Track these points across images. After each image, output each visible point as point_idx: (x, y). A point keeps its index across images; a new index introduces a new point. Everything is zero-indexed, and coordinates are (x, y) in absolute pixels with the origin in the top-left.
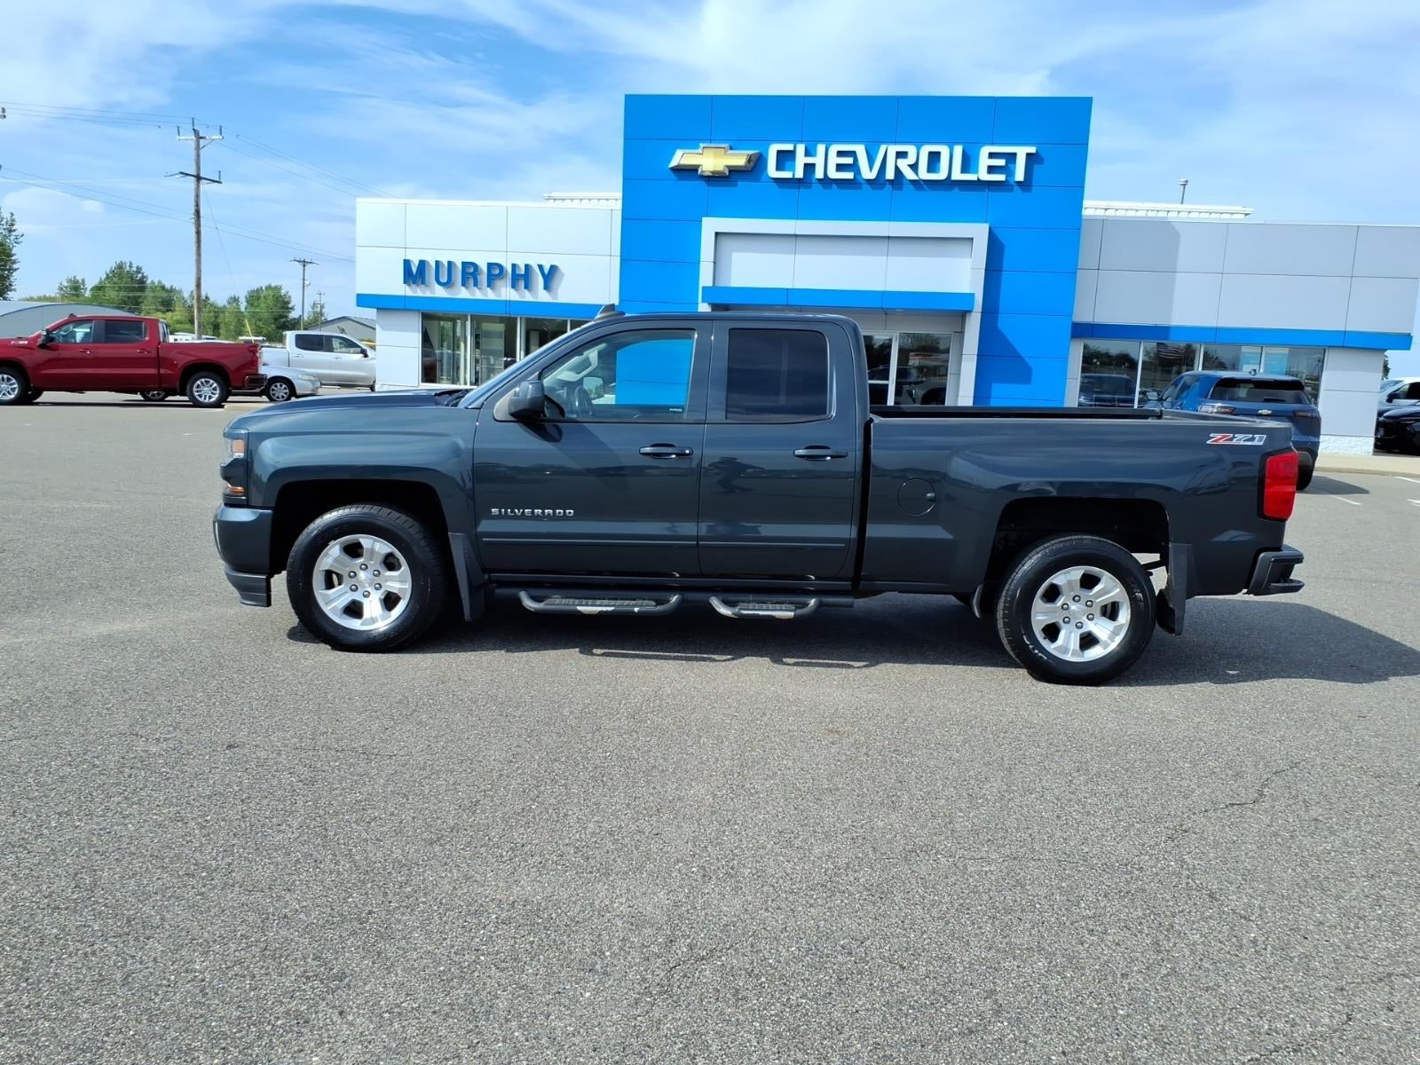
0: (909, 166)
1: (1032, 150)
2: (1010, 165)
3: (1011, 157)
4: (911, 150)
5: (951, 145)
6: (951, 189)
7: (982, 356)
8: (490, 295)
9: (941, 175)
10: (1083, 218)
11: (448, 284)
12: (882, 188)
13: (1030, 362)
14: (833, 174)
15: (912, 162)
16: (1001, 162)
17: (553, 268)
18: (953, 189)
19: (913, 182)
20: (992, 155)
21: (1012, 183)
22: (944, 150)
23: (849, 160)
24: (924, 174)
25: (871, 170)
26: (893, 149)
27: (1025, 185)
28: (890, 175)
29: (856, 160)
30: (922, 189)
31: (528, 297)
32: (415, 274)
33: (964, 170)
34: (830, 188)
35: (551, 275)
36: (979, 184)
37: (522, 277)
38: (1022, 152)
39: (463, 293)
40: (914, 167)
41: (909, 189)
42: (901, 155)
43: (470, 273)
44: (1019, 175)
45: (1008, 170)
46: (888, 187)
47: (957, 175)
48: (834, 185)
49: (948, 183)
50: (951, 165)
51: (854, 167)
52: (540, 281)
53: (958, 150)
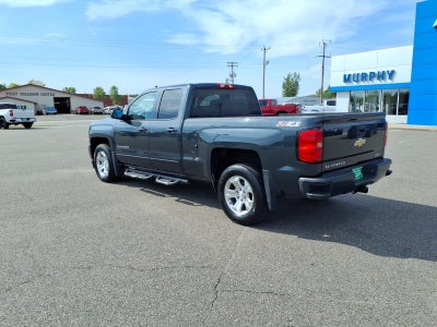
8: (371, 83)
11: (357, 81)
17: (393, 72)
31: (383, 82)
32: (347, 79)
35: (392, 74)
37: (381, 76)
39: (362, 83)
43: (364, 76)
52: (387, 76)
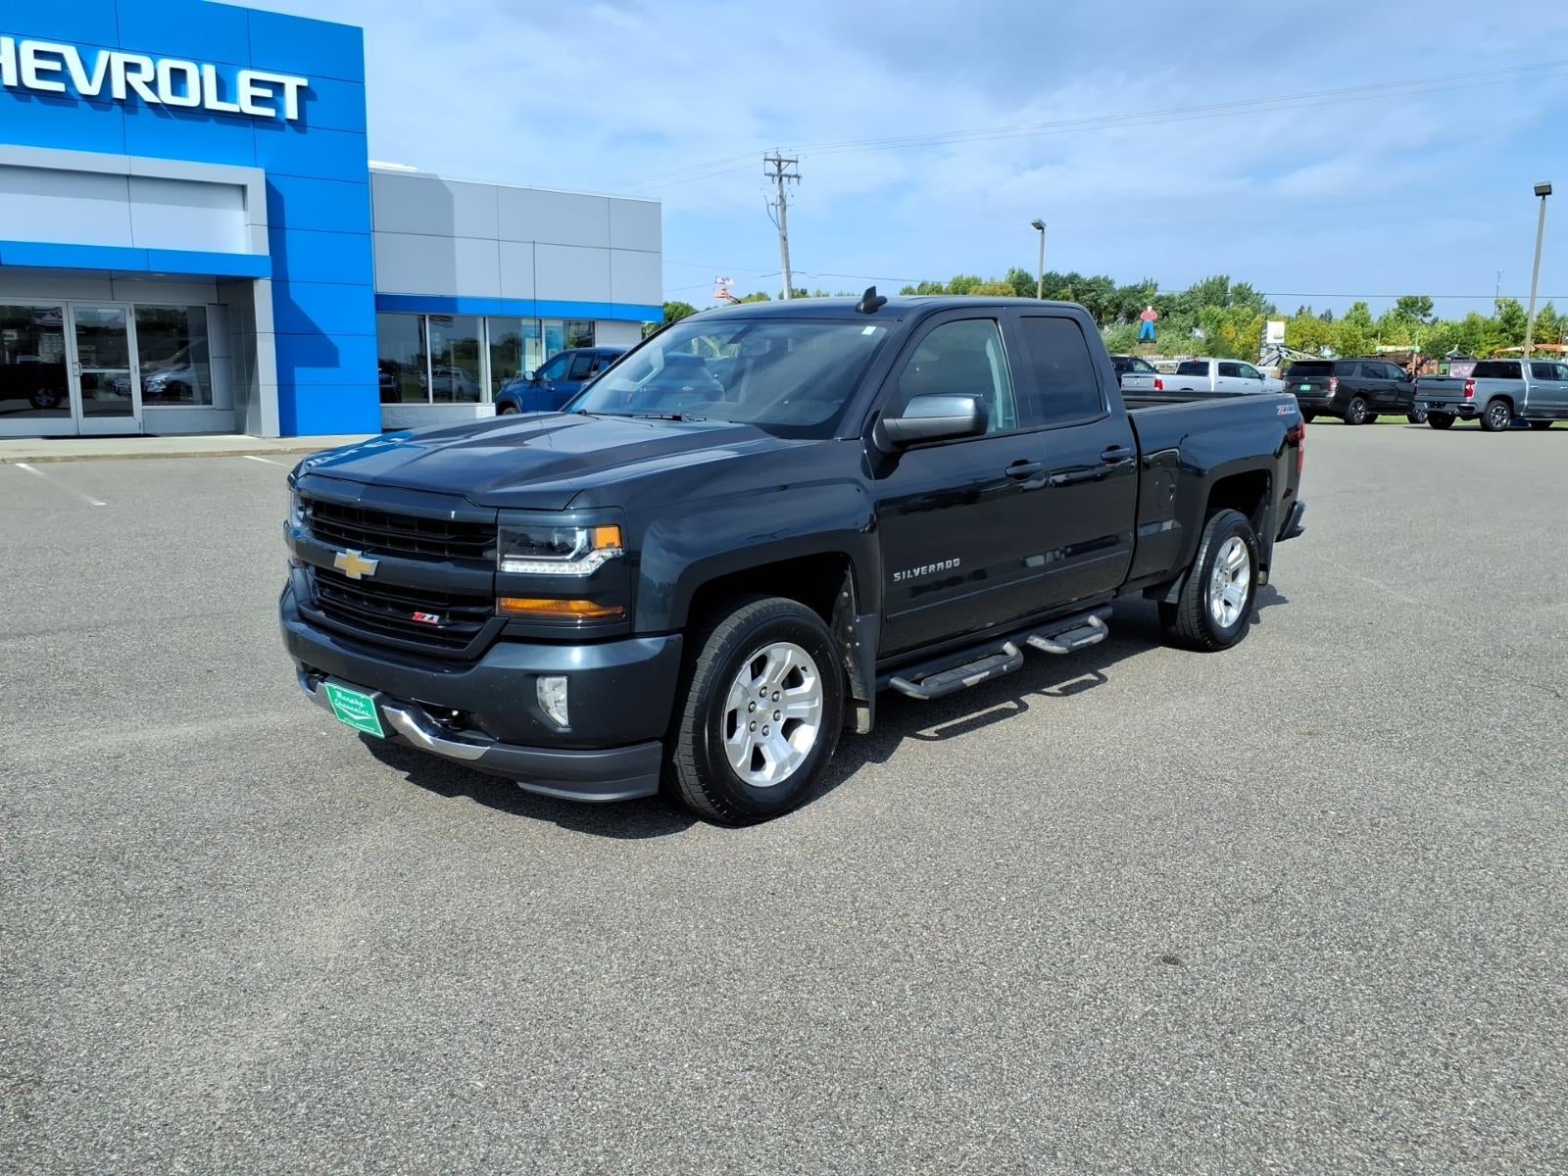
0: (146, 83)
1: (304, 82)
2: (278, 98)
3: (278, 88)
4: (145, 62)
5: (199, 61)
6: (204, 120)
7: (279, 334)
9: (191, 100)
10: (370, 171)
12: (108, 109)
13: (334, 340)
14: (31, 81)
15: (150, 78)
16: (268, 93)
18: (208, 120)
19: (151, 105)
20: (254, 83)
21: (282, 119)
22: (190, 68)
23: (56, 66)
24: (166, 96)
25: (90, 82)
26: (119, 59)
27: (299, 125)
28: (119, 92)
29: (64, 65)
30: (166, 116)
33: (221, 96)
34: (29, 101)
36: (241, 118)
38: (291, 83)
40: (153, 85)
41: (145, 112)
42: (131, 67)
44: (291, 112)
45: (275, 102)
46: (117, 108)
47: (212, 103)
48: (33, 98)
49: (200, 112)
50: (201, 87)
51: (63, 75)
53: (210, 71)
